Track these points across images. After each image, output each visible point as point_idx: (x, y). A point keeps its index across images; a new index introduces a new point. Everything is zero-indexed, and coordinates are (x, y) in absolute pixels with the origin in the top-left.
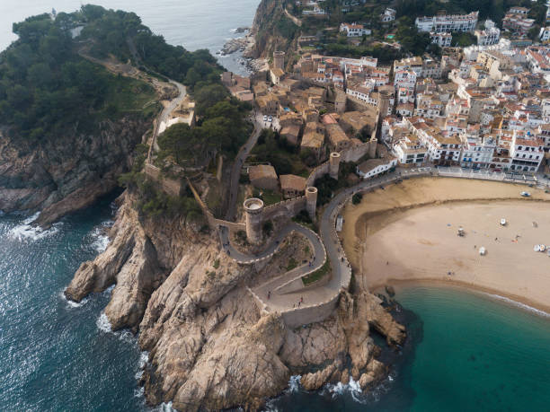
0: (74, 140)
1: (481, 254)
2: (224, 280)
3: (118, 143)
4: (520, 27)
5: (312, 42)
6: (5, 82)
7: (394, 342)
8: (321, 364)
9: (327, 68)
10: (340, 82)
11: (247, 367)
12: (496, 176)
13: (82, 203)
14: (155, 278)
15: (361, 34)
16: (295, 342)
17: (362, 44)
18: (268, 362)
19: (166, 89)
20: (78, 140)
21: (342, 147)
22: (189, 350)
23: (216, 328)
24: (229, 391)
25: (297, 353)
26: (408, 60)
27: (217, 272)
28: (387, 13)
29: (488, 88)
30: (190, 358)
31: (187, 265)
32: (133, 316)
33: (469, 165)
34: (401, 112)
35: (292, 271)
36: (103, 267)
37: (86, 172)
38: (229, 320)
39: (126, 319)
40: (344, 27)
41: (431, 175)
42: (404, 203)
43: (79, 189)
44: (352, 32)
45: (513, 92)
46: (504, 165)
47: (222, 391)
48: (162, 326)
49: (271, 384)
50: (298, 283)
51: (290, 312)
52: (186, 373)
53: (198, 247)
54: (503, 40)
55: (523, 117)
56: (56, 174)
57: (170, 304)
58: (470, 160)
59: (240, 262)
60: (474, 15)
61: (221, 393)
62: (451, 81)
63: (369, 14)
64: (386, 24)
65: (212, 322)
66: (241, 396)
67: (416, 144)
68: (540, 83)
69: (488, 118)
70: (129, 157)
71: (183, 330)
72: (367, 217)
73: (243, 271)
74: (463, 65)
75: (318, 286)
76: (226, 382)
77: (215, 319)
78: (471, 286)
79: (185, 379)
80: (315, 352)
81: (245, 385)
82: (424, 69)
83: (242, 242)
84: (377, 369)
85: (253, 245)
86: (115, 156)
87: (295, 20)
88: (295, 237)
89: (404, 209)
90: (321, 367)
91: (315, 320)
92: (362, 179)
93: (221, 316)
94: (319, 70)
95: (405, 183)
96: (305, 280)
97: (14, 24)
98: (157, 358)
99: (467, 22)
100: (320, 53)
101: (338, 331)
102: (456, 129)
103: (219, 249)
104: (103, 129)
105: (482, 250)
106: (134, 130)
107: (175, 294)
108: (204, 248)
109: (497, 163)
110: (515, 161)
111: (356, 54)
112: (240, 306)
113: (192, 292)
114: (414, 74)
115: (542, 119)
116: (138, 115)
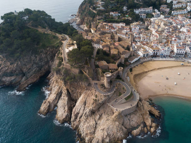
0: (31, 57)
1: (175, 85)
2: (100, 102)
3: (46, 57)
4: (166, 11)
5: (101, 19)
6: (2, 38)
7: (157, 116)
8: (137, 127)
9: (109, 27)
10: (114, 31)
11: (114, 130)
12: (171, 59)
13: (35, 80)
14: (71, 104)
15: (117, 15)
16: (127, 120)
17: (118, 19)
18: (120, 128)
19: (62, 37)
20: (32, 57)
21: (124, 53)
22: (92, 128)
23: (99, 119)
24: (110, 140)
25: (128, 124)
26: (135, 23)
27: (97, 99)
28: (124, 8)
29: (161, 31)
30: (93, 130)
31: (85, 98)
32: (67, 118)
33: (162, 56)
34: (136, 40)
35: (121, 96)
36: (52, 102)
37: (36, 68)
38: (103, 115)
39: (65, 119)
40: (111, 13)
41: (151, 60)
42: (146, 70)
43: (34, 75)
44: (115, 15)
45: (169, 32)
46: (173, 55)
47: (107, 140)
48: (80, 120)
49: (123, 136)
50: (124, 100)
51: (124, 110)
52: (93, 136)
53: (87, 91)
54: (161, 16)
55: (175, 40)
56: (25, 70)
57: (81, 112)
58: (163, 55)
59: (104, 95)
60: (151, 8)
61: (107, 141)
62: (149, 29)
63: (119, 8)
64: (125, 11)
65: (98, 117)
66: (114, 141)
67: (145, 51)
68: (177, 29)
69: (165, 41)
70: (50, 62)
71: (88, 121)
72: (136, 76)
73: (106, 98)
74: (152, 24)
75: (130, 100)
76: (108, 137)
77: (99, 115)
78: (175, 95)
79: (93, 138)
80: (134, 123)
81: (114, 137)
82: (140, 26)
83: (104, 88)
84: (155, 126)
85: (107, 88)
86: (45, 62)
87: (94, 11)
88: (119, 85)
89: (146, 72)
90: (137, 128)
91: (131, 112)
92: (131, 63)
93: (100, 114)
94: (106, 28)
95: (144, 63)
96: (126, 99)
97: (2, 16)
98: (80, 132)
99: (150, 10)
100: (105, 22)
101: (139, 115)
102: (156, 45)
103: (96, 91)
104: (41, 52)
105: (175, 83)
106: (52, 52)
107: (83, 108)
108: (90, 91)
109: (171, 55)
110: (176, 54)
111: (118, 22)
112: (106, 110)
113: (89, 107)
114: (138, 28)
115: (181, 40)
116: (53, 47)
